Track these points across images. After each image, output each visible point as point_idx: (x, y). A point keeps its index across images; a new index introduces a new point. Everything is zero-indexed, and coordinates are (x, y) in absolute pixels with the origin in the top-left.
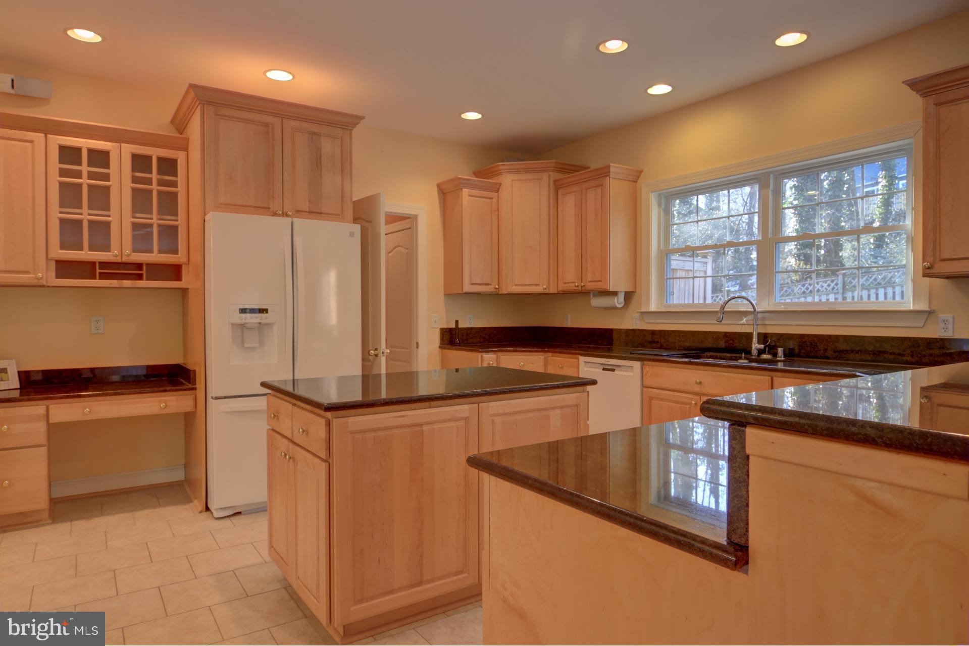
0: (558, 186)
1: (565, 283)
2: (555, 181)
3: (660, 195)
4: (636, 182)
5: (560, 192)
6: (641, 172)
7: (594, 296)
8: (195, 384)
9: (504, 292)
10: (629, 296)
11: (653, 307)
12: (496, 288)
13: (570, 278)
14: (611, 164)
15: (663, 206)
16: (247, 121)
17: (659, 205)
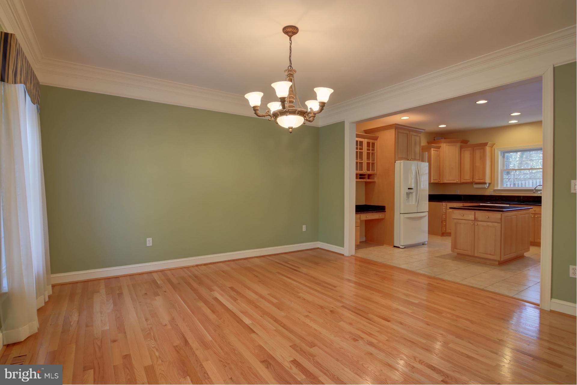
0: (461, 148)
1: (464, 180)
2: (461, 146)
3: (501, 152)
4: (492, 147)
5: (462, 150)
6: (494, 144)
7: (475, 184)
8: (385, 210)
9: (442, 182)
10: (490, 184)
11: (499, 188)
12: (439, 181)
13: (467, 178)
14: (489, 142)
15: (502, 155)
16: (403, 133)
17: (501, 155)
